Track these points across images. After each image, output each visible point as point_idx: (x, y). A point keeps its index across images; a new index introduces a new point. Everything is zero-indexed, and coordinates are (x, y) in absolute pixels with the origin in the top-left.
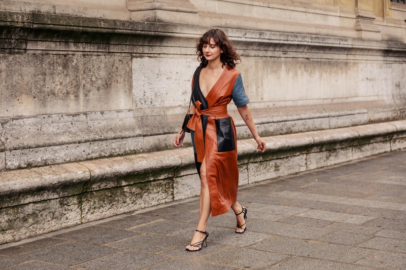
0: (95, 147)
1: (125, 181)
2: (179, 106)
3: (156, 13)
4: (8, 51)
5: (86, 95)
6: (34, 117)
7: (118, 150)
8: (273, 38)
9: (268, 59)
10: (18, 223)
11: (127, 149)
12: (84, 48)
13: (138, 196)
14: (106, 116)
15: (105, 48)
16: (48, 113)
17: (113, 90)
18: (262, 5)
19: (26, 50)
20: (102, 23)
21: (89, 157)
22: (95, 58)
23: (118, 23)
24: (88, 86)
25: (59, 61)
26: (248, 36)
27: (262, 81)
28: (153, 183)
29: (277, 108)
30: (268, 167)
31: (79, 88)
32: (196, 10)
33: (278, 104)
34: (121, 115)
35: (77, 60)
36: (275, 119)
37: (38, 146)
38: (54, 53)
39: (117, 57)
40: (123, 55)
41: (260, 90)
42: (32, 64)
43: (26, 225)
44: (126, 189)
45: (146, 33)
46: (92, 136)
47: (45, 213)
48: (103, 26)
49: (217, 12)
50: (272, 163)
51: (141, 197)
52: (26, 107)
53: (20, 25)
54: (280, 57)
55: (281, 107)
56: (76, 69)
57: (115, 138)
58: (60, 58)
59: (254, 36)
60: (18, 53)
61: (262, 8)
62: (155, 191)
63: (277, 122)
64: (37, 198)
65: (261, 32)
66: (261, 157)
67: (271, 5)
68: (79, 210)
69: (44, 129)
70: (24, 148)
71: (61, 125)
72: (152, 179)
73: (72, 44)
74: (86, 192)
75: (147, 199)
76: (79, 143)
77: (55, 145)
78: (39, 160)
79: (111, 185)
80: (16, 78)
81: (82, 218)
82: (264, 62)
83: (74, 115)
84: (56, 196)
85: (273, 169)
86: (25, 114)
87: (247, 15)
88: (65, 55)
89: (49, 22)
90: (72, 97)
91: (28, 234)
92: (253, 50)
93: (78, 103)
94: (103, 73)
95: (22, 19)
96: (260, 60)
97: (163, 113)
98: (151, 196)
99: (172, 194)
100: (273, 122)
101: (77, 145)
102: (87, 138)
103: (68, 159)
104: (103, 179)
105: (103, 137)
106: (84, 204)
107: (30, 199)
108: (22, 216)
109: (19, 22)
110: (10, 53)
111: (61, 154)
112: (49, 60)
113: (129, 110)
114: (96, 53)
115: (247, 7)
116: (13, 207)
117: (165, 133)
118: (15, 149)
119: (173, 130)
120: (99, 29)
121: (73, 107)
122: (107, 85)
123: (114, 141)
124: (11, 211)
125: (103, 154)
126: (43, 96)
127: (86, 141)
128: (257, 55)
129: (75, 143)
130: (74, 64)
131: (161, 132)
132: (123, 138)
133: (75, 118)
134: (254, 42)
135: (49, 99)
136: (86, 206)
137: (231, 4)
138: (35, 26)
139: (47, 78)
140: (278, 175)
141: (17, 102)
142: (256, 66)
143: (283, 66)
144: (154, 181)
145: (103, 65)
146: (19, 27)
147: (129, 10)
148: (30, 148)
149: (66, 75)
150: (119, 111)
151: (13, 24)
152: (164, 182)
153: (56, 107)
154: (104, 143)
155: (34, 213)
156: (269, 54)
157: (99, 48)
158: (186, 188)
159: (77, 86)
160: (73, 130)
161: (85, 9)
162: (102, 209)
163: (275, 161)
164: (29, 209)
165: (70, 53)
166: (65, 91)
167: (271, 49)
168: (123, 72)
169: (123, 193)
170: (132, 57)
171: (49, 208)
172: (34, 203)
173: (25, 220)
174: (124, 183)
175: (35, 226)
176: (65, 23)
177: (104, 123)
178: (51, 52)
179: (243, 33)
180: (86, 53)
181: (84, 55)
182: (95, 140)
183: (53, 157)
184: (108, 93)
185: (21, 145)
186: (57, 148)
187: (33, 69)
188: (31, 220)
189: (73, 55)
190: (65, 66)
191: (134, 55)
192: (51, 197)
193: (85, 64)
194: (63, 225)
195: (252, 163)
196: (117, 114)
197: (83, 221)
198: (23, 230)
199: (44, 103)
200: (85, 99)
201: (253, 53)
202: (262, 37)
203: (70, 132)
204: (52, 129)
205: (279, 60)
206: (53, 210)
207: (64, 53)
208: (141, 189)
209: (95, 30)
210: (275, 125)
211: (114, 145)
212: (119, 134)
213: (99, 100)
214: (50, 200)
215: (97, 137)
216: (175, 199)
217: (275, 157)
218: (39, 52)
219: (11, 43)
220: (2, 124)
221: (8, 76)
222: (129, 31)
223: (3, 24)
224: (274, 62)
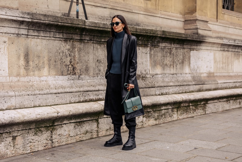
0: (181, 88)
1: (191, 103)
2: (205, 73)
3: (198, 31)
4: (154, 46)
5: (176, 66)
6: (161, 74)
7: (187, 90)
8: (239, 43)
9: (236, 52)
10: (160, 117)
11: (190, 90)
12: (176, 46)
13: (195, 110)
14: (182, 75)
15: (182, 46)
16: (165, 73)
17: (184, 64)
18: (233, 27)
19: (159, 46)
20: (183, 35)
21: (179, 92)
22: (179, 50)
23: (188, 35)
24: (177, 62)
25: (169, 51)
26: (230, 42)
27: (233, 63)
28: (199, 105)
29: (238, 76)
30: (237, 103)
31: (174, 63)
32: (211, 30)
33: (239, 74)
34: (187, 75)
35: (174, 51)
36: (239, 81)
37: (164, 87)
38: (167, 47)
39: (186, 50)
40: (188, 49)
41: (232, 67)
42: (161, 52)
43: (162, 118)
44: (191, 107)
45: (197, 39)
46: (179, 84)
47: (167, 114)
48: (183, 36)
49: (217, 30)
50: (238, 101)
51: (195, 111)
52: (158, 70)
53: (159, 36)
54: (240, 52)
55: (240, 76)
56: (173, 55)
57: (187, 85)
58: (169, 50)
59: (232, 42)
60: (157, 47)
61: (232, 29)
62: (200, 109)
63: (240, 82)
64: (166, 108)
65: (235, 40)
66: (235, 98)
67: (236, 27)
68: (177, 114)
69: (164, 79)
70: (160, 87)
71: (169, 78)
72: (199, 104)
73: (172, 44)
74: (179, 107)
75: (197, 112)
76: (176, 86)
77: (169, 86)
78: (165, 92)
79: (187, 105)
80: (156, 58)
81: (178, 118)
82: (234, 54)
83: (173, 74)
84: (171, 108)
85: (238, 104)
86: (159, 73)
87: (227, 32)
88: (170, 49)
89: (168, 35)
90: (172, 66)
91: (163, 122)
92: (231, 48)
93: (174, 70)
94: (181, 57)
95: (160, 33)
96: (233, 53)
97: (200, 76)
98: (199, 111)
99: (205, 111)
100: (238, 82)
101: (176, 87)
102: (178, 84)
103: (173, 93)
104: (185, 102)
105: (183, 84)
106: (178, 112)
107: (164, 108)
108: (161, 114)
109: (159, 34)
110: (155, 47)
111: (171, 90)
112: (165, 51)
113: (189, 73)
114: (179, 48)
115: (227, 28)
116: (159, 110)
117: (202, 84)
118: (158, 87)
119: (204, 83)
120: (182, 38)
122: (183, 62)
123: (186, 86)
124: (158, 112)
125: (183, 92)
126: (164, 66)
127: (178, 86)
128: (232, 50)
129: (175, 86)
130: (173, 52)
131: (201, 84)
132: (189, 85)
133: (173, 76)
134: (232, 45)
135: (165, 67)
136: (179, 113)
137: (222, 27)
138: (164, 36)
139: (165, 58)
140: (240, 106)
141: (156, 68)
142: (231, 56)
143: (241, 56)
144: (200, 104)
145: (181, 54)
146: (158, 36)
147: (184, 29)
148: (162, 87)
149: (170, 57)
150: (186, 74)
151: (157, 35)
152: (203, 105)
153: (168, 71)
154: (183, 87)
155: (164, 114)
156: (236, 50)
157: (180, 46)
158: (210, 109)
159: (174, 62)
160: (173, 80)
161: (171, 28)
162: (184, 114)
163: (239, 100)
164: (163, 112)
165: (172, 48)
166: (170, 64)
167: (237, 48)
168: (188, 57)
169: (190, 108)
170: (191, 50)
171: (168, 112)
172: (165, 109)
173: (162, 116)
174: (191, 105)
175: (164, 119)
176: (172, 35)
177: (182, 79)
178: (166, 47)
179: (228, 40)
180: (176, 48)
181: (176, 49)
182: (181, 86)
183: (169, 91)
184: (183, 65)
185: (160, 86)
186: (170, 87)
187: (161, 54)
188: (163, 116)
189: (173, 49)
190: (170, 53)
191: (191, 49)
192: (169, 108)
193: (176, 53)
194: (173, 120)
195: (231, 100)
196: (185, 75)
197: (178, 119)
198: (161, 120)
199: (164, 69)
200: (176, 68)
201: (230, 50)
202: (235, 42)
203: (172, 82)
204: (167, 80)
205: (240, 53)
206: (170, 113)
207: (170, 48)
208: (196, 108)
209: (181, 38)
210: (239, 83)
211: (186, 88)
212: (188, 83)
213: (180, 68)
214: (169, 109)
215: (181, 84)
216: (206, 113)
217: (239, 98)
218: (163, 47)
219: (155, 43)
220: (152, 77)
221: (154, 57)
222: (191, 39)
223: (154, 35)
224: (238, 54)
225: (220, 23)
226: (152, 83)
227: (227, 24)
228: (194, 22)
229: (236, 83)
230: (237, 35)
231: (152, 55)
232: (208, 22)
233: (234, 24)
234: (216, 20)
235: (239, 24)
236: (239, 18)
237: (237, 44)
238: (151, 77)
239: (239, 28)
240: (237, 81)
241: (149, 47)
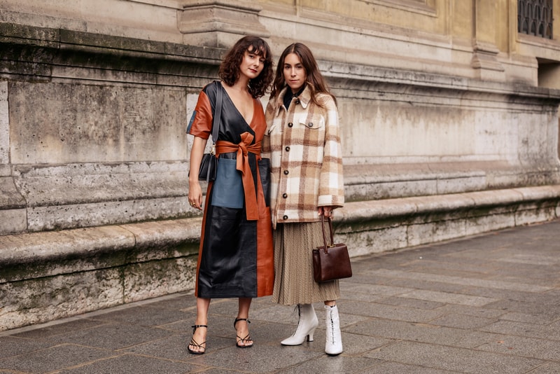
0: (141, 206)
1: (179, 252)
3: (216, 36)
4: (27, 78)
5: (128, 140)
6: (62, 165)
7: (169, 212)
8: (366, 73)
9: (360, 101)
10: (44, 300)
11: (181, 211)
12: (125, 78)
14: (153, 167)
15: (152, 80)
16: (80, 160)
17: (162, 135)
18: (352, 30)
19: (51, 77)
20: (149, 46)
21: (133, 219)
22: (139, 91)
23: (169, 47)
24: (131, 128)
25: (94, 94)
26: (334, 69)
27: (351, 130)
29: (371, 166)
30: (359, 241)
31: (119, 130)
33: (372, 161)
34: (173, 167)
35: (117, 93)
36: (368, 180)
37: (69, 203)
38: (88, 83)
39: (167, 92)
40: (175, 89)
41: (349, 141)
42: (59, 96)
43: (55, 303)
44: (180, 262)
46: (136, 193)
47: (78, 289)
48: (149, 50)
49: (294, 37)
50: (364, 235)
52: (51, 152)
53: (43, 44)
54: (375, 100)
55: (375, 165)
56: (115, 105)
57: (165, 196)
58: (94, 90)
59: (342, 71)
60: (42, 81)
61: (352, 35)
63: (371, 183)
64: (68, 269)
65: (351, 66)
66: (350, 228)
67: (364, 31)
68: (120, 286)
69: (75, 181)
70: (50, 205)
71: (97, 177)
73: (110, 73)
74: (130, 264)
76: (121, 200)
77: (89, 202)
78: (70, 220)
79: (161, 255)
80: (38, 114)
81: (124, 297)
82: (355, 105)
83: (113, 165)
84: (92, 267)
85: (364, 244)
86: (51, 161)
87: (333, 43)
88: (101, 87)
89: (81, 42)
90: (110, 141)
91: (56, 315)
92: (341, 88)
93: (118, 150)
94: (149, 112)
95: (46, 36)
96: (350, 103)
100: (366, 183)
101: (118, 202)
102: (130, 194)
103: (106, 221)
104: (151, 247)
105: (150, 195)
106: (127, 279)
107: (58, 270)
108: (48, 291)
109: (43, 41)
110: (31, 81)
111: (98, 214)
112: (80, 92)
113: (183, 162)
114: (140, 86)
115: (333, 33)
116: (38, 279)
118: (40, 205)
120: (144, 54)
121: (111, 155)
122: (155, 128)
123: (164, 199)
124: (35, 284)
125: (150, 216)
126: (74, 140)
127: (129, 199)
128: (345, 95)
129: (114, 200)
130: (112, 99)
132: (175, 196)
133: (115, 169)
134: (343, 78)
135: (81, 143)
136: (129, 281)
137: (312, 27)
138: (63, 46)
139: (79, 115)
140: (371, 251)
141: (40, 146)
143: (379, 112)
145: (149, 102)
146: (42, 47)
147: (181, 32)
148: (58, 204)
149: (103, 113)
150: (169, 162)
151: (34, 42)
153: (90, 154)
154: (152, 202)
155: (64, 288)
156: (362, 94)
157: (144, 79)
159: (117, 128)
160: (112, 184)
161: (125, 28)
162: (149, 286)
163: (368, 233)
164: (58, 283)
165: (107, 84)
166: (101, 133)
167: (364, 88)
168: (175, 111)
169: (176, 267)
170: (187, 92)
171: (83, 282)
172: (65, 275)
173: (53, 296)
174: (177, 254)
175: (66, 304)
176: (101, 44)
177: (151, 177)
178: (83, 82)
179: (328, 66)
180: (128, 85)
181: (125, 88)
182: (140, 198)
183: (87, 217)
184: (155, 138)
185: (46, 201)
186: (92, 205)
187: (60, 103)
188: (60, 297)
189: (112, 86)
190: (101, 101)
191: (189, 89)
192: (85, 268)
193: (126, 99)
194: (101, 305)
195: (338, 234)
196: (167, 165)
197: (126, 300)
198: (51, 310)
199: (74, 148)
200: (126, 145)
202: (353, 73)
203: (108, 187)
204: (85, 182)
205: (374, 103)
206: (88, 285)
207: (100, 83)
210: (368, 187)
211: (164, 205)
212: (170, 191)
213: (145, 146)
214: (84, 271)
215: (143, 194)
217: (368, 228)
218: (68, 81)
219: (31, 68)
220: (22, 173)
221: (28, 111)
222: (183, 58)
223: (21, 42)
224: (367, 105)
225: (303, 16)
226: (18, 191)
227: (331, 21)
228: (208, 10)
229: (357, 186)
230: (368, 53)
231: (18, 105)
232: (260, 13)
233: (359, 20)
234: (291, 8)
235: (377, 22)
236: (375, 7)
237: (361, 75)
238: (17, 173)
239: (375, 33)
240: (363, 181)
241: (4, 79)
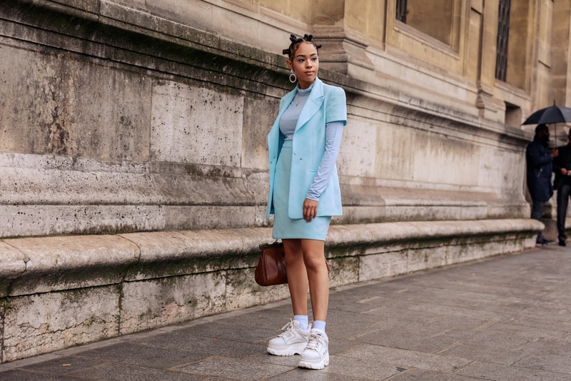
2: (358, 176)
3: (347, 66)
4: (253, 95)
8: (428, 107)
9: (420, 131)
13: (337, 272)
18: (414, 67)
19: (265, 95)
23: (330, 74)
26: (412, 102)
27: (414, 156)
28: (347, 259)
29: (423, 190)
30: (421, 257)
32: (373, 67)
33: (423, 186)
36: (426, 202)
41: (412, 167)
42: (267, 112)
49: (382, 71)
50: (423, 252)
51: (338, 273)
52: (261, 160)
53: (269, 67)
54: (427, 131)
59: (415, 104)
60: (260, 99)
61: (413, 71)
62: (348, 268)
63: (426, 206)
65: (421, 101)
66: (418, 244)
67: (422, 69)
72: (347, 255)
75: (342, 277)
80: (257, 126)
82: (417, 135)
85: (423, 259)
86: (261, 167)
87: (403, 78)
92: (411, 119)
95: (271, 60)
96: (414, 132)
97: (347, 183)
98: (346, 273)
99: (358, 274)
100: (424, 206)
109: (270, 63)
110: (255, 98)
115: (403, 67)
117: (354, 205)
118: (261, 205)
119: (358, 203)
128: (413, 125)
131: (351, 203)
134: (415, 110)
137: (393, 63)
138: (279, 70)
140: (427, 267)
141: (256, 153)
142: (411, 138)
143: (429, 142)
144: (349, 256)
146: (267, 69)
151: (265, 65)
152: (354, 259)
156: (421, 126)
158: (368, 270)
163: (426, 250)
167: (423, 120)
175: (273, 290)
179: (409, 99)
187: (268, 117)
195: (411, 249)
201: (410, 123)
202: (421, 106)
205: (427, 134)
208: (340, 265)
210: (425, 208)
216: (360, 280)
217: (426, 246)
218: (273, 99)
219: (256, 87)
220: (247, 176)
221: (252, 123)
223: (258, 64)
224: (423, 136)
225: (389, 53)
226: (248, 192)
227: (402, 58)
228: (337, 43)
229: (419, 208)
230: (421, 89)
231: (248, 118)
232: (368, 49)
233: (417, 59)
234: (380, 45)
235: (427, 61)
236: (426, 47)
237: (426, 109)
238: (244, 176)
239: (426, 71)
240: (422, 203)
241: (243, 95)
